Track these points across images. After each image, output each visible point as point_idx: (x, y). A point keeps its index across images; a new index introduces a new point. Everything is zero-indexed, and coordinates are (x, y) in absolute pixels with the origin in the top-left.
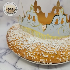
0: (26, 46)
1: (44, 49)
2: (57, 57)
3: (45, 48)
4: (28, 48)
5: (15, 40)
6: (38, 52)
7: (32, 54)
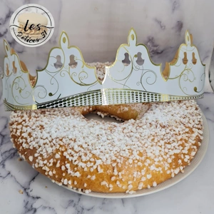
0: (36, 140)
1: (72, 156)
2: (103, 180)
3: (75, 155)
4: (40, 146)
5: (20, 121)
6: (59, 162)
7: (45, 162)
